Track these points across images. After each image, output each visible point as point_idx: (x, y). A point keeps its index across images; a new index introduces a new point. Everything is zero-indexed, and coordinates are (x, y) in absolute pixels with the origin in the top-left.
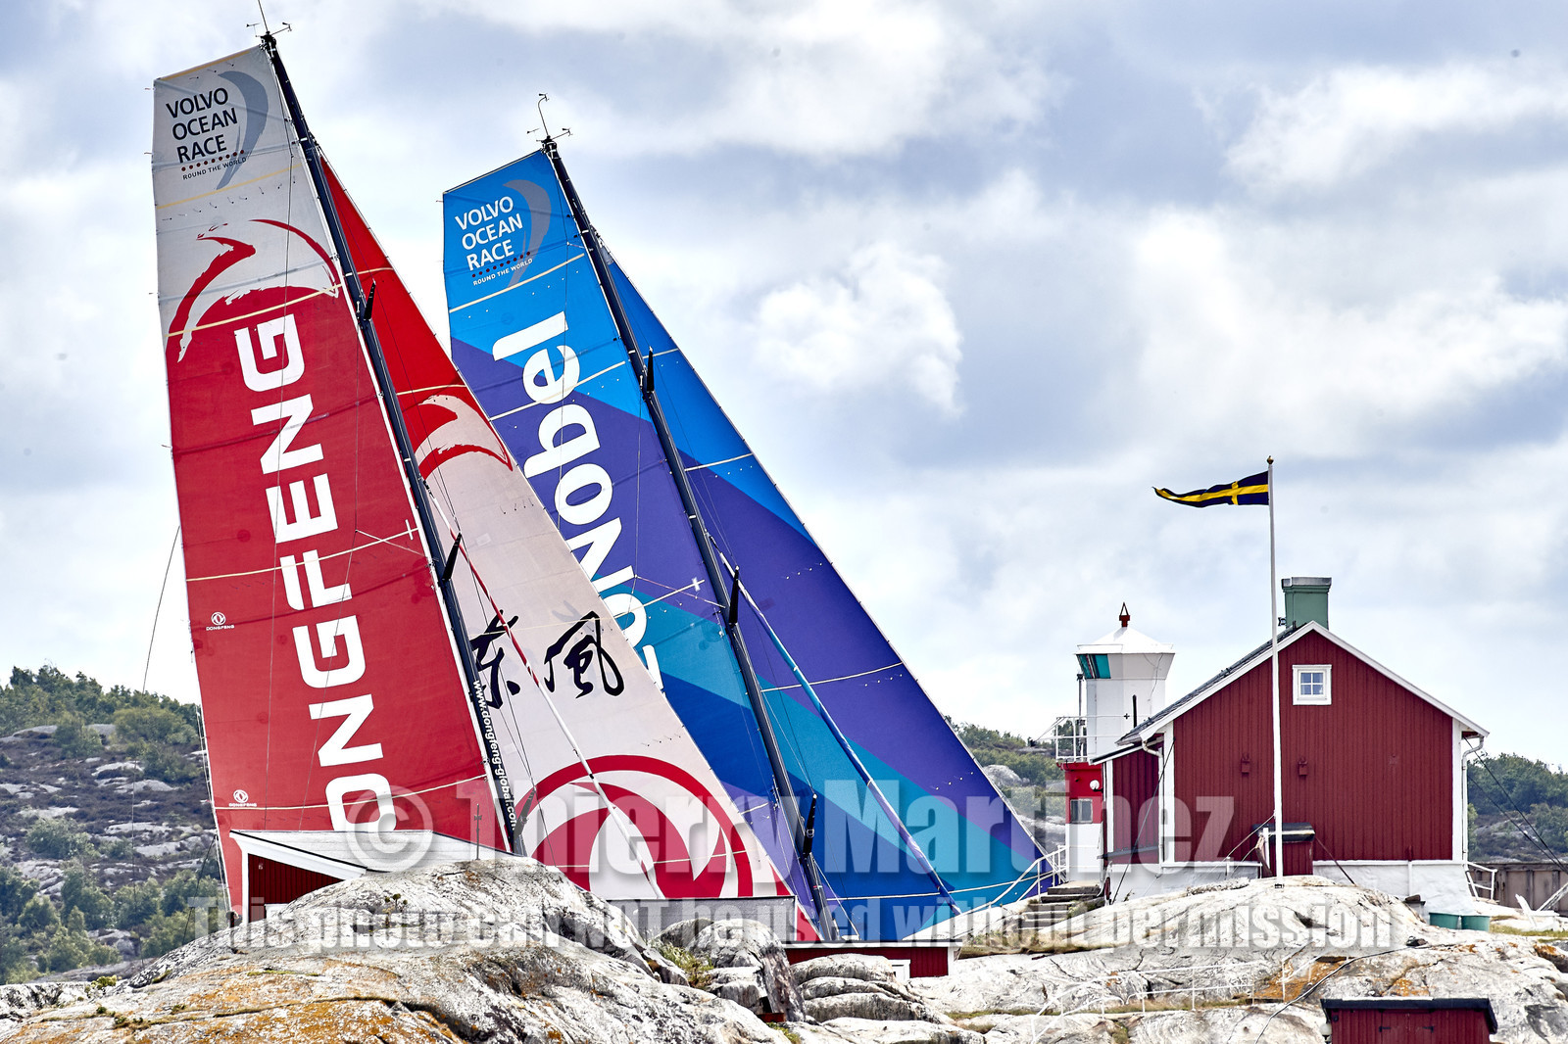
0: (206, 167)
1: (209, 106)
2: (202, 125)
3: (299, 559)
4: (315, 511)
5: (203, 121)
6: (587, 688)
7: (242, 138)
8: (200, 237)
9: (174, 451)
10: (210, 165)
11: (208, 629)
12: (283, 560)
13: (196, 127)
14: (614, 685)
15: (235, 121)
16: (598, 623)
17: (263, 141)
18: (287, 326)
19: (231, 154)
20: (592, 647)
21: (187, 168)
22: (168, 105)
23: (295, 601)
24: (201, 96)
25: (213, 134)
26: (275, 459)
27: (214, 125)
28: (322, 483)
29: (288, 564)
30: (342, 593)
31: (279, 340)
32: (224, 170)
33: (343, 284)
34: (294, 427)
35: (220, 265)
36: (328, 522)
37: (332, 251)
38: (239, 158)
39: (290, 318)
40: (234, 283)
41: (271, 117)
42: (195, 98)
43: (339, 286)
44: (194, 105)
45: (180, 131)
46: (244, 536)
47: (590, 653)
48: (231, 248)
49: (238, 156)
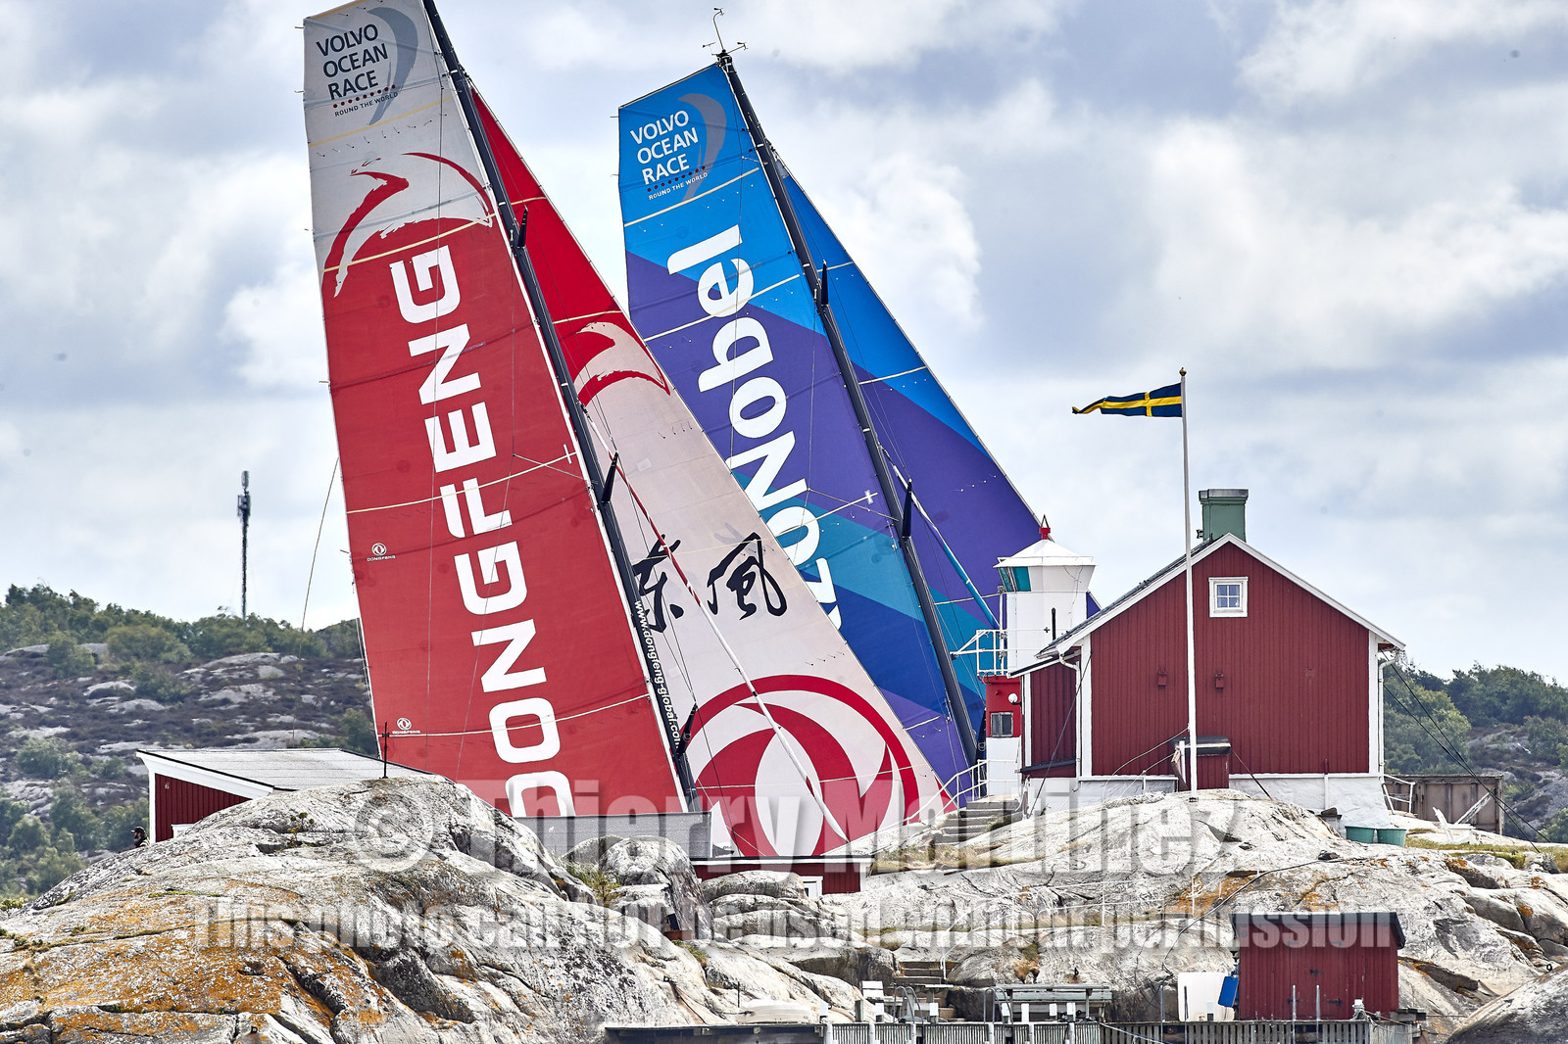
0: (358, 103)
1: (359, 42)
2: (353, 62)
3: (459, 487)
4: (474, 440)
5: (354, 58)
6: (750, 610)
7: (393, 73)
8: (354, 172)
9: (331, 385)
10: (362, 101)
11: (369, 559)
12: (443, 489)
13: (346, 64)
14: (777, 605)
15: (385, 57)
16: (759, 543)
17: (414, 75)
18: (442, 257)
19: (382, 89)
20: (754, 568)
21: (339, 105)
22: (318, 44)
23: (456, 529)
24: (352, 33)
25: (364, 70)
26: (433, 390)
27: (365, 60)
28: (480, 411)
29: (448, 493)
30: (503, 519)
31: (435, 272)
32: (376, 106)
33: (497, 213)
34: (449, 357)
35: (373, 199)
36: (486, 449)
37: (485, 181)
38: (391, 93)
39: (445, 250)
40: (389, 217)
41: (422, 51)
42: (346, 34)
43: (493, 215)
44: (345, 42)
45: (331, 69)
46: (403, 467)
47: (753, 574)
48: (385, 183)
49: (389, 91)
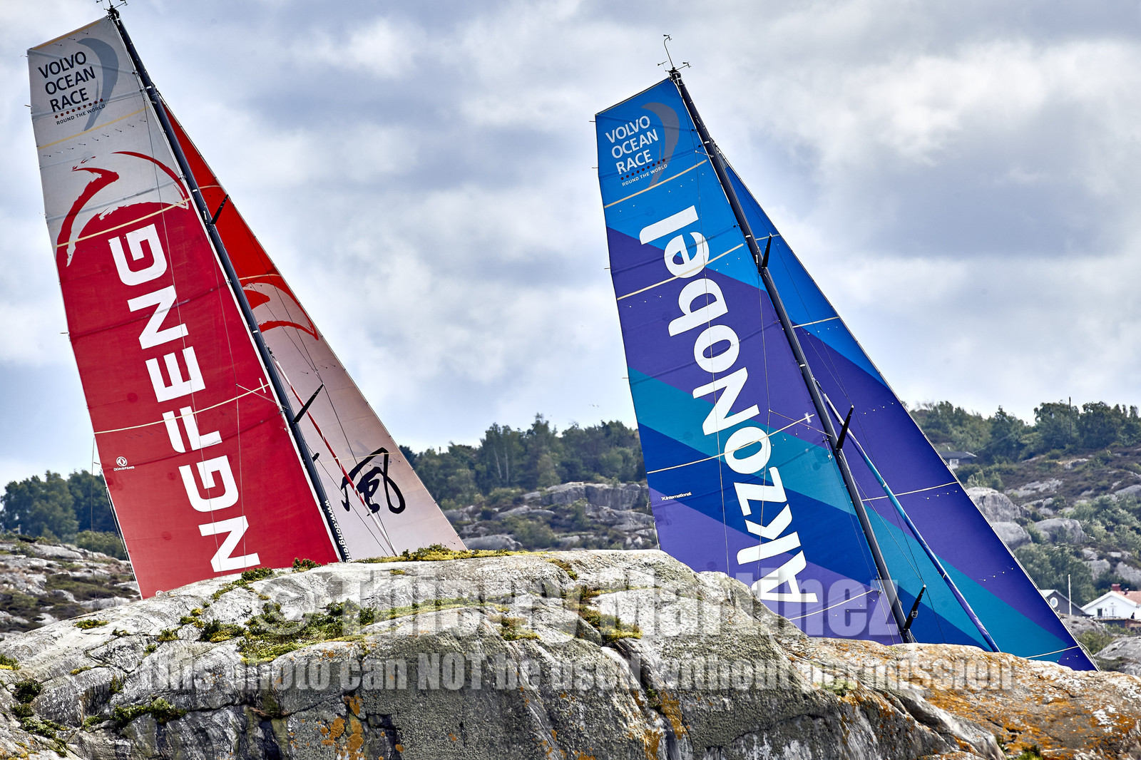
0: (74, 114)
1: (72, 67)
2: (68, 82)
3: (177, 414)
4: (186, 377)
5: (69, 79)
6: (375, 508)
7: (100, 92)
8: (75, 169)
9: (70, 335)
10: (77, 112)
11: (116, 469)
12: (165, 415)
13: (63, 84)
14: (397, 505)
15: (93, 77)
16: (386, 457)
17: (117, 90)
18: (150, 233)
19: (92, 102)
20: (379, 476)
21: (59, 116)
22: (40, 69)
23: (178, 446)
24: (65, 59)
25: (77, 88)
26: (150, 337)
27: (77, 81)
28: (189, 353)
29: (169, 418)
30: (214, 438)
31: (145, 245)
32: (88, 116)
33: (191, 198)
34: (161, 312)
35: (92, 189)
36: (197, 383)
37: (180, 173)
38: (100, 105)
39: (152, 227)
40: (106, 202)
41: (122, 72)
42: (61, 61)
43: (188, 199)
44: (60, 66)
45: (51, 88)
46: (132, 398)
48: (100, 176)
49: (98, 104)
